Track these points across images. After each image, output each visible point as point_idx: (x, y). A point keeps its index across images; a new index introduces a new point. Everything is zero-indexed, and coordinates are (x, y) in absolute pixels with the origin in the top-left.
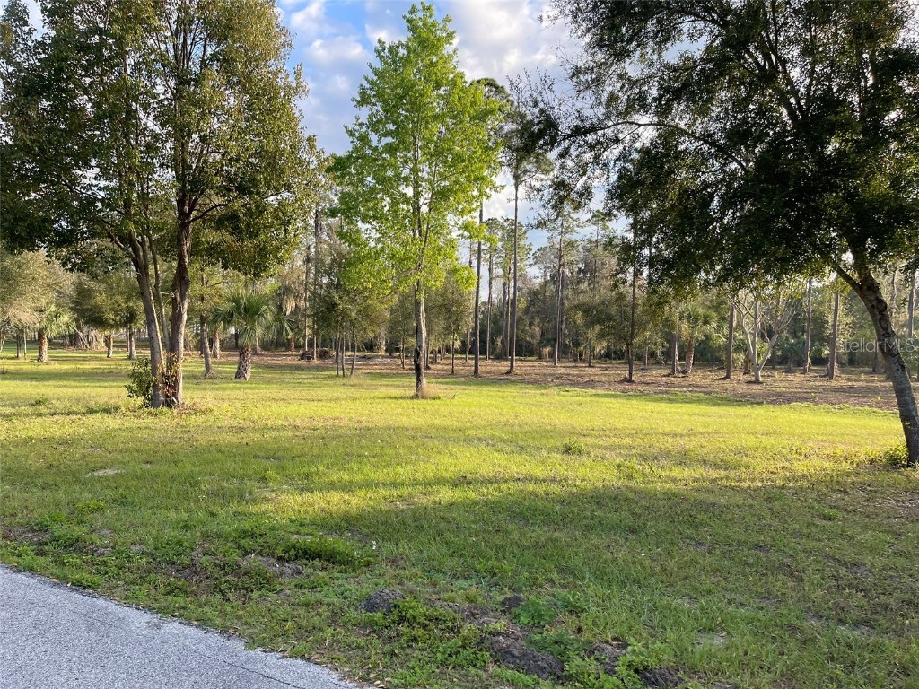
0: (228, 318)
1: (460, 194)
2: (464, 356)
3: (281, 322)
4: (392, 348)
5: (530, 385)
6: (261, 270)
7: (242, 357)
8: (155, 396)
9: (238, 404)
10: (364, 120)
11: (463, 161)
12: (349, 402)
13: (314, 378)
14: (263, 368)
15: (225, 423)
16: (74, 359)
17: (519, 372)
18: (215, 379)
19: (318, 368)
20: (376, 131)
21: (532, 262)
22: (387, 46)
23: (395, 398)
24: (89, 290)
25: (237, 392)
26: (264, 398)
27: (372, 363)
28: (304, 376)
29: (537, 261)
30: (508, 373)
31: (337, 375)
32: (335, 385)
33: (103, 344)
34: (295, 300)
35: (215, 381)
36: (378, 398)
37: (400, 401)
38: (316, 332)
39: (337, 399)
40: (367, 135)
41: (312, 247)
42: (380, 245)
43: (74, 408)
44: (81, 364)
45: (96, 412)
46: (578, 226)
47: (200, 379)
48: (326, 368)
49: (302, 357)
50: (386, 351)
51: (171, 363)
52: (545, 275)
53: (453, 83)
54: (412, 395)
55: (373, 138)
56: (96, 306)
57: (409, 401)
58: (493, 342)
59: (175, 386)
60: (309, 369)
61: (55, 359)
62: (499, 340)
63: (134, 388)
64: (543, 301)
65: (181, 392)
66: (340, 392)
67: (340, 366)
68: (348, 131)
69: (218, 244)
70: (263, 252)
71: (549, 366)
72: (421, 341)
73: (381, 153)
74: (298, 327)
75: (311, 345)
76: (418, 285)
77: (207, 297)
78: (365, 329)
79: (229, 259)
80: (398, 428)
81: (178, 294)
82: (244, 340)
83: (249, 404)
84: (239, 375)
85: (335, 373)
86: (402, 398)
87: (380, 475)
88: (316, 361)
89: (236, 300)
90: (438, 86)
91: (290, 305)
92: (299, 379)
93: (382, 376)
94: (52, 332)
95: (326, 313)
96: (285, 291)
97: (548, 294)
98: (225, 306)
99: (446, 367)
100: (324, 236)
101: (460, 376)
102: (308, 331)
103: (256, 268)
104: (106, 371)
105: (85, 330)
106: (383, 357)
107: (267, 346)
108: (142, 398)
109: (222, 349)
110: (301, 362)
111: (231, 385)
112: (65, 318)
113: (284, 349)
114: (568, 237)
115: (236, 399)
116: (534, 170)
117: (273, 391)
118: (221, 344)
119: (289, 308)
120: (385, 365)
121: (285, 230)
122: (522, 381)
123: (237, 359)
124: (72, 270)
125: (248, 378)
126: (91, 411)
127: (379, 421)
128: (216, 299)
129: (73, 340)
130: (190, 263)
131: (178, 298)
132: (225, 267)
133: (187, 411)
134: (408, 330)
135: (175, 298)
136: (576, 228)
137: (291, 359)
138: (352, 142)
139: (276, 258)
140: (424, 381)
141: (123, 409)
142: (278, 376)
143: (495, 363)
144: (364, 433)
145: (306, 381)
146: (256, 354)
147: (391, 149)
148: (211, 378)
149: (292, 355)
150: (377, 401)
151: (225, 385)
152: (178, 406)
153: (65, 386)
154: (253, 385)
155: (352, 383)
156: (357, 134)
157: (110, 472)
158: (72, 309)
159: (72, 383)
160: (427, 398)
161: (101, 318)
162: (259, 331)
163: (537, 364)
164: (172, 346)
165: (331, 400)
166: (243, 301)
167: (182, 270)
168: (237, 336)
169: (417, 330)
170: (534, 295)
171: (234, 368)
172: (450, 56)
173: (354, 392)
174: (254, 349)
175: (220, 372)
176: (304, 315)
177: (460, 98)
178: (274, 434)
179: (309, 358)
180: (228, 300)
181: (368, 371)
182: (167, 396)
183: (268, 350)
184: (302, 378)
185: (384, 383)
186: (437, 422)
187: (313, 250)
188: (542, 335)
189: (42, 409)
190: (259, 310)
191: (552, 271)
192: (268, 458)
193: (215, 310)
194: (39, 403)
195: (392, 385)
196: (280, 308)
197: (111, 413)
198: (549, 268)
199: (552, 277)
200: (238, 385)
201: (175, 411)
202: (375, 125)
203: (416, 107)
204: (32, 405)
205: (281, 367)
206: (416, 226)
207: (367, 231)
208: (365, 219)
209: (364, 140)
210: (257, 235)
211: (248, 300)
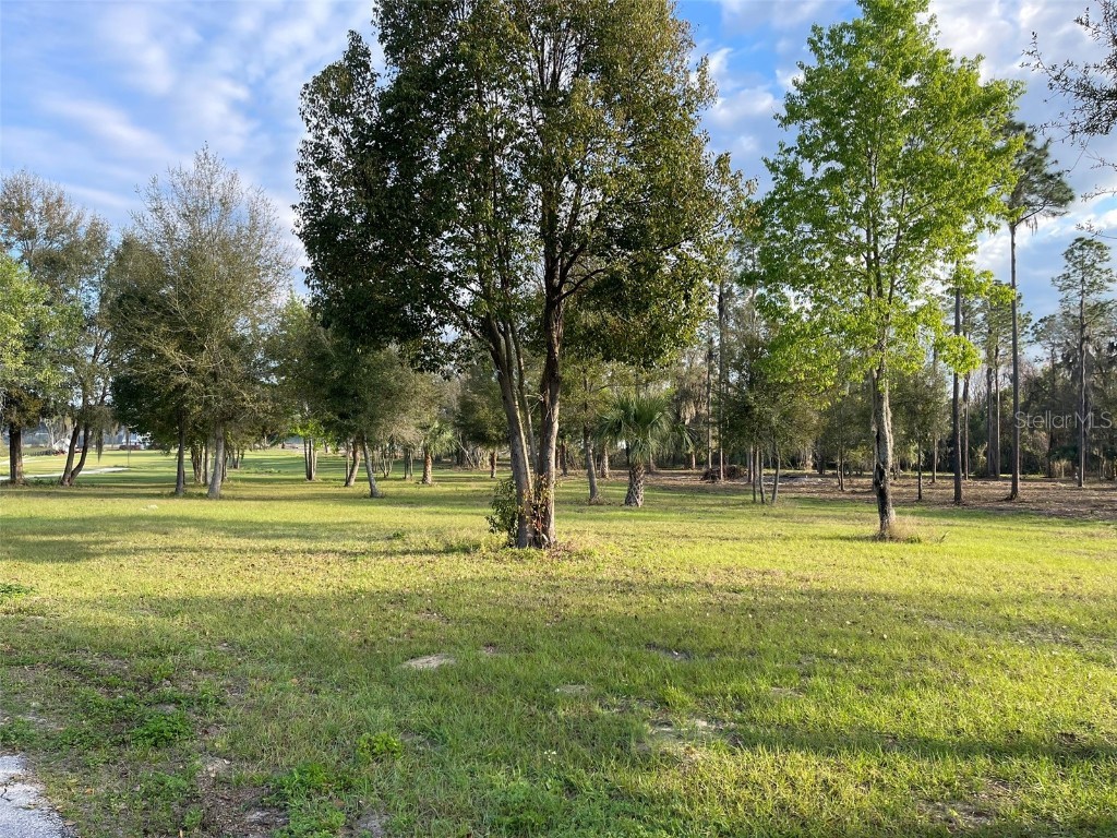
0: (615, 430)
1: (949, 229)
2: (930, 474)
3: (680, 433)
4: (824, 464)
5: (1055, 519)
6: (653, 357)
7: (633, 477)
8: (521, 531)
9: (626, 541)
10: (792, 142)
11: (953, 176)
12: (779, 544)
13: (723, 505)
14: (659, 491)
15: (606, 575)
16: (459, 479)
17: (1027, 498)
18: (602, 504)
19: (726, 491)
20: (810, 156)
21: (1031, 338)
22: (826, 32)
23: (848, 539)
24: (473, 403)
25: (626, 523)
26: (661, 534)
27: (797, 484)
28: (710, 502)
29: (1039, 336)
30: (1009, 499)
31: (754, 501)
32: (753, 515)
33: (488, 463)
34: (696, 406)
35: (602, 508)
36: (822, 538)
37: (857, 544)
38: (724, 444)
39: (761, 538)
40: (796, 164)
41: (715, 340)
42: (817, 318)
43: (432, 546)
44: (463, 486)
45: (453, 551)
46: (1110, 281)
47: (583, 504)
48: (737, 491)
49: (706, 476)
50: (814, 467)
51: (539, 487)
52: (1054, 356)
53: (933, 64)
54: (872, 533)
55: (806, 168)
56: (479, 421)
57: (872, 545)
58: (972, 455)
59: (546, 518)
60: (716, 492)
61: (439, 480)
62: (981, 451)
63: (497, 520)
64: (1052, 394)
65: (553, 527)
66: (762, 527)
67: (758, 489)
68: (768, 166)
69: (598, 328)
70: (656, 331)
71: (1072, 489)
72: (885, 453)
73: (817, 189)
74: (699, 439)
75: (716, 461)
76: (878, 371)
77: (590, 405)
78: (791, 439)
79: (611, 348)
80: (873, 594)
81: (548, 397)
82: (637, 456)
83: (641, 543)
84: (630, 500)
85: (751, 497)
86: (859, 539)
87: (880, 716)
88: (723, 482)
89: (624, 406)
90: (907, 72)
91: (689, 413)
92: (704, 505)
93: (814, 502)
94: (437, 449)
95: (738, 419)
96: (683, 396)
97: (1059, 383)
98: (612, 415)
99: (905, 490)
100: (731, 324)
101: (930, 503)
102: (713, 444)
103: (646, 355)
104: (484, 494)
105: (471, 447)
106: (810, 476)
107: (663, 463)
108: (505, 534)
109: (611, 467)
110: (704, 483)
111: (620, 513)
112: (448, 435)
113: (683, 466)
114: (1092, 299)
115: (625, 534)
116: (1041, 201)
117: (672, 523)
118: (610, 461)
119: (688, 416)
120: (815, 486)
121: (687, 297)
122: (1039, 512)
123: (627, 478)
124: (421, 370)
125: (640, 503)
126: (449, 550)
127: (834, 581)
128: (601, 406)
129: (458, 459)
130: (563, 356)
131: (548, 401)
132: (607, 358)
133: (560, 554)
134: (848, 439)
135: (545, 401)
136: (1107, 284)
137: (690, 478)
138: (774, 179)
139: (673, 338)
140: (892, 512)
141: (483, 548)
142: (677, 501)
143: (979, 483)
144: (817, 602)
145: (713, 509)
146: (649, 472)
147: (833, 178)
148: (597, 504)
149: (693, 474)
150: (821, 542)
151: (613, 513)
152: (549, 546)
153: (437, 513)
154: (647, 514)
155: (776, 513)
156: (782, 168)
157: (433, 662)
158: (455, 425)
159: (445, 509)
160: (898, 540)
161: (483, 434)
162: (653, 444)
163: (1049, 485)
164: (541, 467)
165: (752, 539)
166: (634, 408)
167: (551, 366)
168: (628, 451)
169: (878, 437)
170: (1035, 385)
171: (623, 491)
172: (925, 28)
173: (780, 527)
174: (648, 466)
175: (608, 496)
176: (707, 423)
177: (943, 84)
178: (676, 597)
179: (714, 478)
180: (615, 406)
181: (793, 495)
182: (536, 533)
183: (664, 468)
184: (707, 505)
185: (821, 513)
186: (936, 585)
187: (717, 344)
188: (1052, 441)
189: (398, 545)
190: (652, 417)
191: (1064, 350)
192: (668, 650)
193: (601, 419)
194: (397, 536)
195: (835, 517)
196: (678, 415)
197: (469, 553)
198: (1059, 345)
199: (1066, 359)
200: (628, 514)
201: (545, 553)
202: (808, 150)
203: (874, 107)
204: (389, 538)
205: (680, 489)
206: (874, 287)
207: (796, 301)
208: (795, 283)
209: (792, 173)
210: (646, 307)
211: (638, 405)
